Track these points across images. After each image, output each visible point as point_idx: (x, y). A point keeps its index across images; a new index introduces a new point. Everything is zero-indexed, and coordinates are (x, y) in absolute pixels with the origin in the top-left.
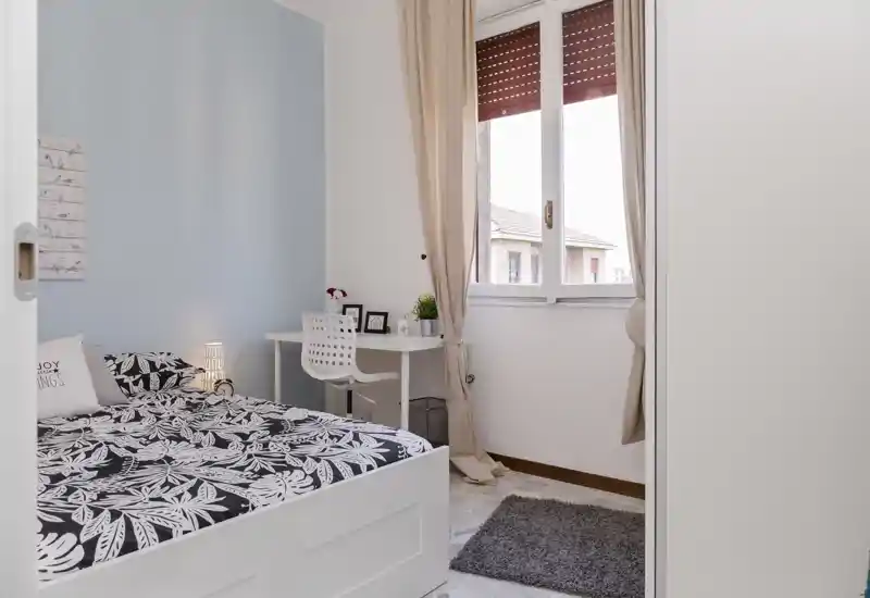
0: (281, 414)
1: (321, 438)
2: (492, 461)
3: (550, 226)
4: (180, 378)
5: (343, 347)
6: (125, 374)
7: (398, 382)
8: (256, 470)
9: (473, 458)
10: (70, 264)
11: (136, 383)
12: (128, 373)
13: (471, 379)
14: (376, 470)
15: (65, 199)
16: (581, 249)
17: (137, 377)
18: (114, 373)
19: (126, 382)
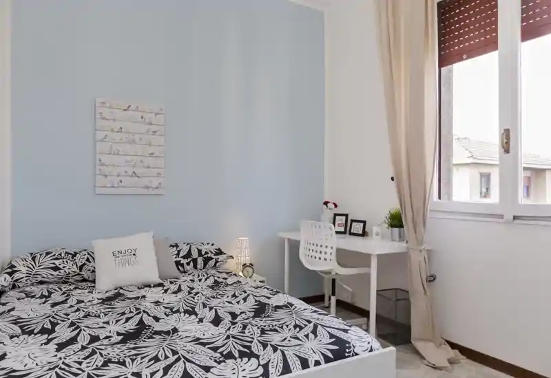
0: (269, 298)
1: (287, 326)
2: (449, 348)
3: (507, 151)
4: (217, 262)
5: (326, 247)
6: (182, 257)
7: (368, 276)
8: (224, 353)
9: (431, 344)
10: (155, 184)
11: (188, 264)
12: (184, 257)
13: (432, 279)
14: (324, 366)
15: (153, 143)
16: (544, 170)
17: (189, 260)
18: (175, 256)
19: (182, 262)
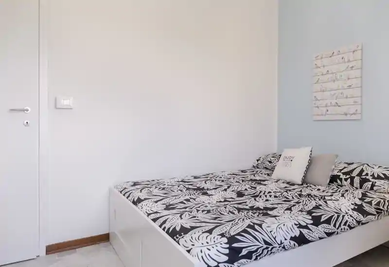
4: (373, 185)
10: (352, 111)
11: (346, 180)
12: (344, 174)
17: (348, 176)
18: (338, 171)
19: (341, 177)
